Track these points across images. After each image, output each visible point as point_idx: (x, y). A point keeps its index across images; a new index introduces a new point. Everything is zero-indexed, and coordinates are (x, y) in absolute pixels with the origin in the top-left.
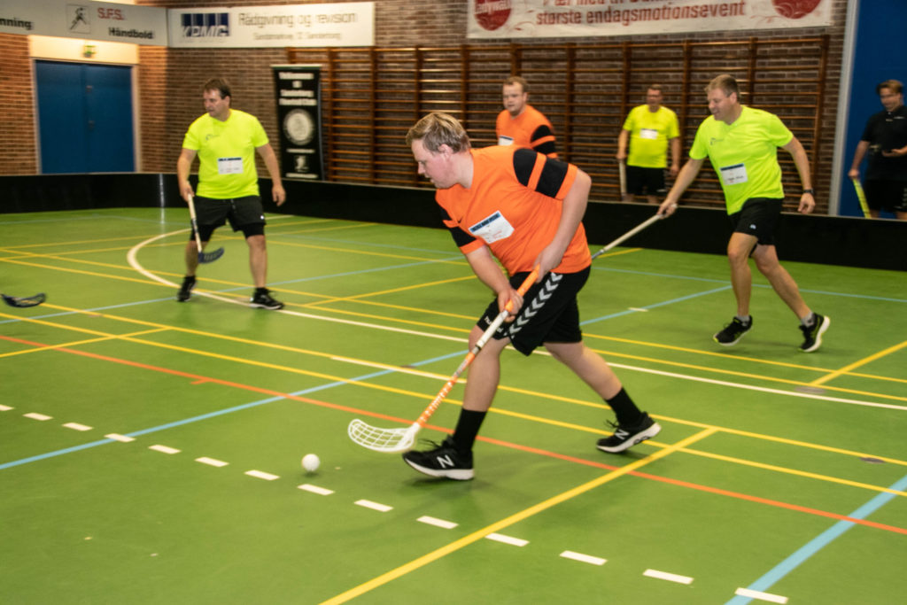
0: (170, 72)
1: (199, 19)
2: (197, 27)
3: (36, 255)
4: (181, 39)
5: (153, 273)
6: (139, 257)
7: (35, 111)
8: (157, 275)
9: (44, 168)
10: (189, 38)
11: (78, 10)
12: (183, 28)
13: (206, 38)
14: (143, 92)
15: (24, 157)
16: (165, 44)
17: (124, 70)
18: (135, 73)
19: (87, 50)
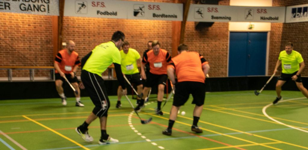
0: (284, 33)
1: (300, 10)
2: (299, 14)
3: (226, 109)
4: (290, 19)
5: (273, 118)
6: (267, 111)
7: (228, 52)
8: (274, 119)
9: (229, 74)
10: (294, 18)
11: (249, 11)
12: (292, 14)
13: (303, 17)
14: (271, 42)
15: (223, 70)
16: (283, 21)
17: (265, 33)
18: (269, 35)
19: (251, 26)
